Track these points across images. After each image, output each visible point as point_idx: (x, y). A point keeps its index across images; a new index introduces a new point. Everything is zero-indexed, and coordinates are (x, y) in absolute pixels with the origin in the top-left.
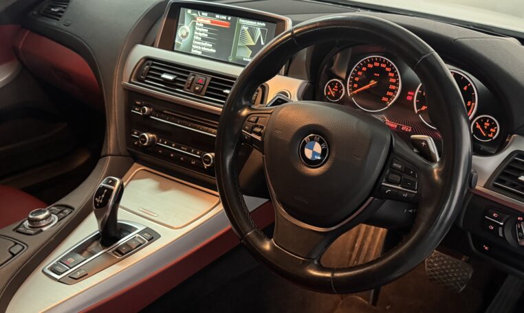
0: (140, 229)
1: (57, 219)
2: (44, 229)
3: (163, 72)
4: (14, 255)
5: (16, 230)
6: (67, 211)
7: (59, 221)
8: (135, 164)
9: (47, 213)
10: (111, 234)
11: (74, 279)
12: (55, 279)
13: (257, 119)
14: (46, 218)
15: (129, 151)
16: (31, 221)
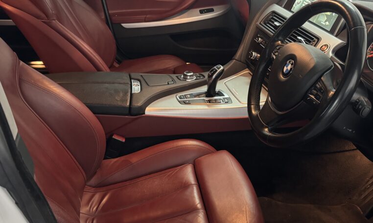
0: (226, 96)
1: (195, 78)
2: (187, 80)
3: (276, 21)
4: (168, 84)
5: (177, 77)
6: (202, 77)
7: (195, 80)
8: (247, 69)
9: (192, 74)
10: (212, 93)
11: (185, 103)
12: (178, 100)
13: (279, 48)
14: (190, 76)
15: (246, 61)
16: (184, 75)
